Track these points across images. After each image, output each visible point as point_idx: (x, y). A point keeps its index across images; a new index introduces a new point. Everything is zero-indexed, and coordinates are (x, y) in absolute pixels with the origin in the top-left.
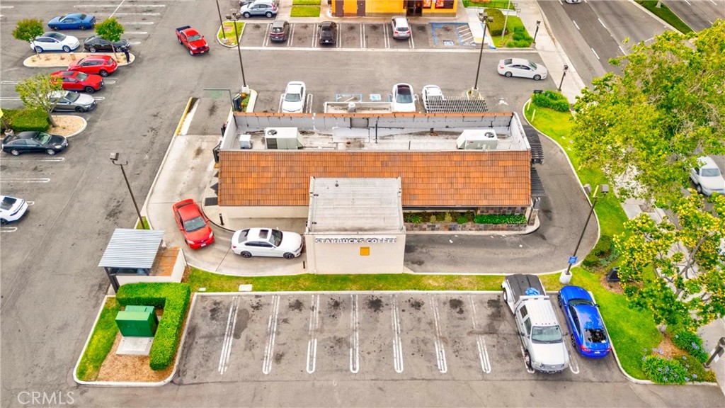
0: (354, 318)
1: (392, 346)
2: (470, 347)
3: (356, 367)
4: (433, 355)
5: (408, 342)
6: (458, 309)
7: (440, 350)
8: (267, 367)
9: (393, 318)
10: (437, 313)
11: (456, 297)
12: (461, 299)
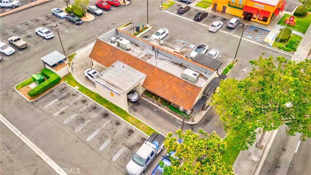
0: (95, 115)
1: (94, 131)
2: (117, 148)
3: (77, 130)
4: (103, 142)
5: (101, 133)
6: (129, 134)
7: (107, 142)
8: (56, 114)
9: (106, 123)
10: (121, 130)
11: (133, 129)
12: (134, 131)
